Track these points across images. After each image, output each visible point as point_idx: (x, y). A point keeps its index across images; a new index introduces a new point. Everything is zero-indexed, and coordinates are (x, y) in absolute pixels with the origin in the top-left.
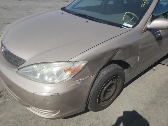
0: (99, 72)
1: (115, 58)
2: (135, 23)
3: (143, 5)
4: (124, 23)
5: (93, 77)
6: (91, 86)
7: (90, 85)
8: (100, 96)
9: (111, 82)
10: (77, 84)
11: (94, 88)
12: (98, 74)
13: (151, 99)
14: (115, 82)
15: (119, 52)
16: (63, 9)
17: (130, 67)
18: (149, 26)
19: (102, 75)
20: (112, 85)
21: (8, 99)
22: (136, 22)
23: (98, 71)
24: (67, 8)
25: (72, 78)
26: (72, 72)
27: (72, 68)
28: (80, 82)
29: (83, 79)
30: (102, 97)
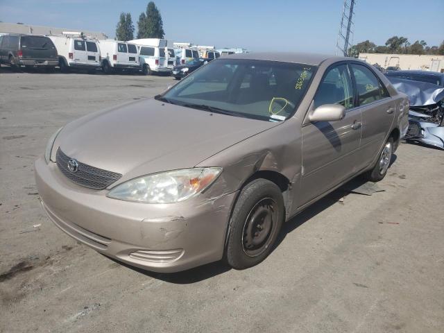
0: (241, 189)
1: (264, 166)
2: (289, 114)
3: (299, 86)
4: (271, 114)
5: (232, 197)
6: (230, 211)
7: (228, 208)
8: (245, 235)
9: (261, 209)
10: (209, 205)
11: (235, 215)
12: (240, 193)
13: (337, 246)
14: (268, 210)
15: (269, 156)
16: (158, 98)
17: (291, 184)
18: (311, 117)
19: (245, 193)
20: (263, 215)
21: (68, 266)
22: (290, 112)
23: (239, 186)
24: (166, 97)
25: (203, 193)
26: (201, 184)
27: (201, 177)
28: (213, 202)
29: (217, 198)
30: (249, 237)
